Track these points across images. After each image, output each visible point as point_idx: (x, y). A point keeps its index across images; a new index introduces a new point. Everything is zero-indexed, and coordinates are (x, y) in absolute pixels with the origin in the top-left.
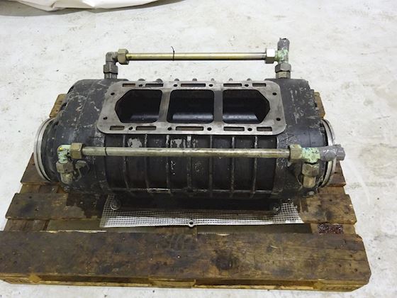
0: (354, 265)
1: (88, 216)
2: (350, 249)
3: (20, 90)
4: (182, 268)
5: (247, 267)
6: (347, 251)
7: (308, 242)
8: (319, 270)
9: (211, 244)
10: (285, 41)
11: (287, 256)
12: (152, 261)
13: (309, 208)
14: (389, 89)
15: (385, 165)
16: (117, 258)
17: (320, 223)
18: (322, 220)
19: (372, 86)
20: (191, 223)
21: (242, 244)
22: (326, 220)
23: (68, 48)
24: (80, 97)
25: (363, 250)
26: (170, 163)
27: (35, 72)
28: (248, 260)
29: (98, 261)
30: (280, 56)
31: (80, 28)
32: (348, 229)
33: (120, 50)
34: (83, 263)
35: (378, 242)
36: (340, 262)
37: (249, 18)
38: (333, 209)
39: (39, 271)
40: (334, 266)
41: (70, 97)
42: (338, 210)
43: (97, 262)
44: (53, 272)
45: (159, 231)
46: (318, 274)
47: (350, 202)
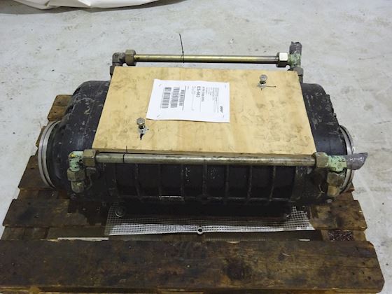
0: (368, 273)
1: (92, 222)
2: (361, 257)
3: (14, 90)
4: (192, 278)
5: (260, 276)
6: (360, 259)
7: (321, 249)
8: (333, 279)
9: (221, 252)
10: (298, 45)
11: (300, 264)
12: (160, 271)
13: (319, 214)
14: (388, 94)
15: (388, 170)
16: (124, 268)
17: (330, 230)
18: (333, 227)
19: (371, 90)
20: (200, 230)
21: (253, 252)
22: (336, 226)
23: (64, 47)
24: (87, 99)
25: (375, 257)
26: (185, 170)
27: (29, 72)
28: (260, 269)
29: (103, 271)
30: (292, 60)
31: (75, 28)
32: (359, 235)
33: (127, 51)
34: (87, 274)
35: (385, 247)
36: (353, 270)
37: (247, 21)
38: (343, 215)
39: (40, 284)
40: (348, 275)
41: (77, 99)
42: (348, 217)
43: (102, 273)
44: (56, 284)
45: (166, 239)
46: (331, 282)
47: (360, 208)
